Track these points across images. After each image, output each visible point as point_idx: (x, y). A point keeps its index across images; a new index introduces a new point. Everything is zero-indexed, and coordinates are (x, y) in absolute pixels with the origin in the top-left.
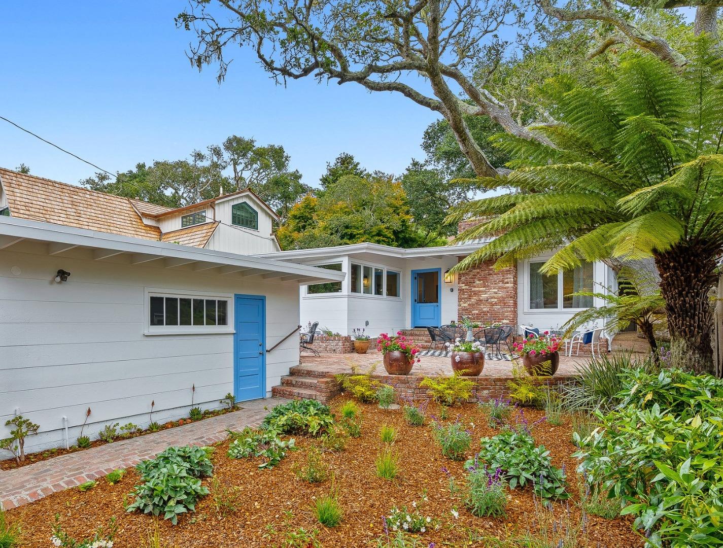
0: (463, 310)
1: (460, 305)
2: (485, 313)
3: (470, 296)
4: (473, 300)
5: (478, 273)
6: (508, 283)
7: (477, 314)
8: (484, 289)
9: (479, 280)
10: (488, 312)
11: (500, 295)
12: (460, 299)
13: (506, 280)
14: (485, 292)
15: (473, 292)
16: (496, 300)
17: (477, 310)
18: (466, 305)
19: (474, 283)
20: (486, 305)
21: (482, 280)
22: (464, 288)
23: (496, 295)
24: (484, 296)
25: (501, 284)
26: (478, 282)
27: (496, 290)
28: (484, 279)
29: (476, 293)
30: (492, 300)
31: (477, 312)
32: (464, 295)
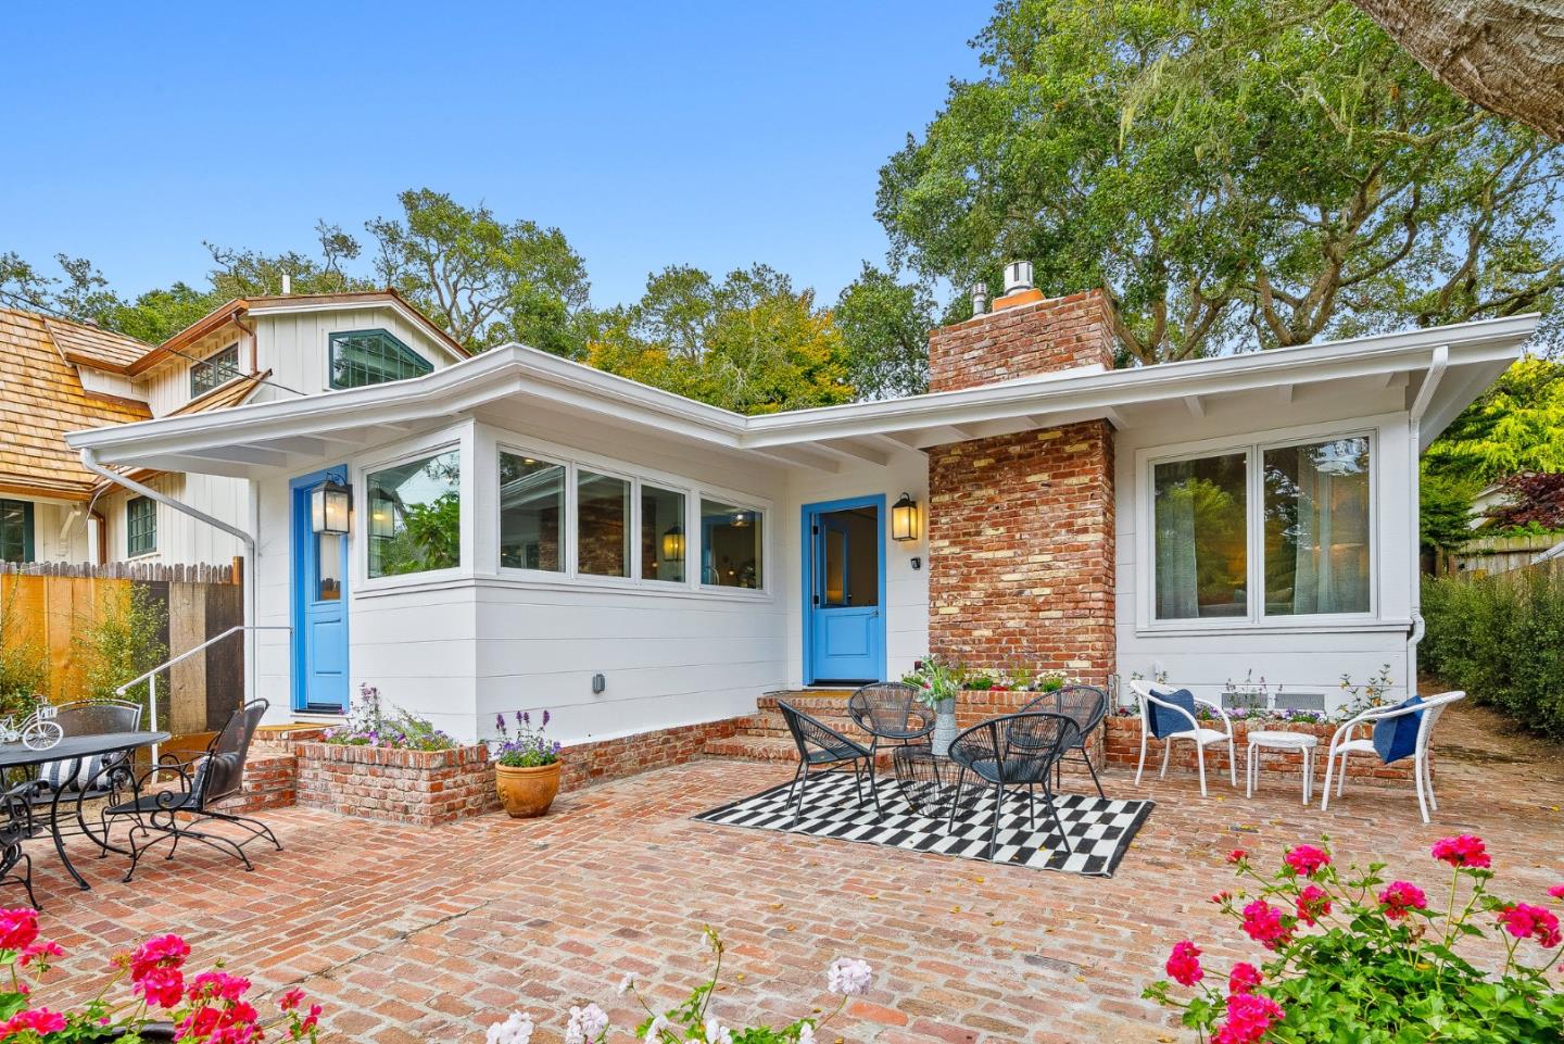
0: (944, 627)
1: (934, 612)
2: (1013, 636)
3: (966, 578)
4: (976, 595)
5: (991, 500)
6: (1085, 530)
7: (989, 640)
8: (1010, 553)
9: (995, 525)
10: (1022, 633)
11: (1061, 574)
12: (936, 591)
13: (1080, 521)
14: (1012, 564)
15: (975, 564)
16: (1047, 591)
17: (986, 627)
18: (954, 610)
19: (978, 533)
20: (1016, 610)
21: (1002, 525)
22: (946, 552)
23: (1047, 575)
24: (1010, 578)
25: (1063, 536)
26: (990, 532)
27: (1047, 558)
28: (1011, 519)
29: (984, 570)
30: (1036, 591)
31: (988, 633)
32: (946, 575)
